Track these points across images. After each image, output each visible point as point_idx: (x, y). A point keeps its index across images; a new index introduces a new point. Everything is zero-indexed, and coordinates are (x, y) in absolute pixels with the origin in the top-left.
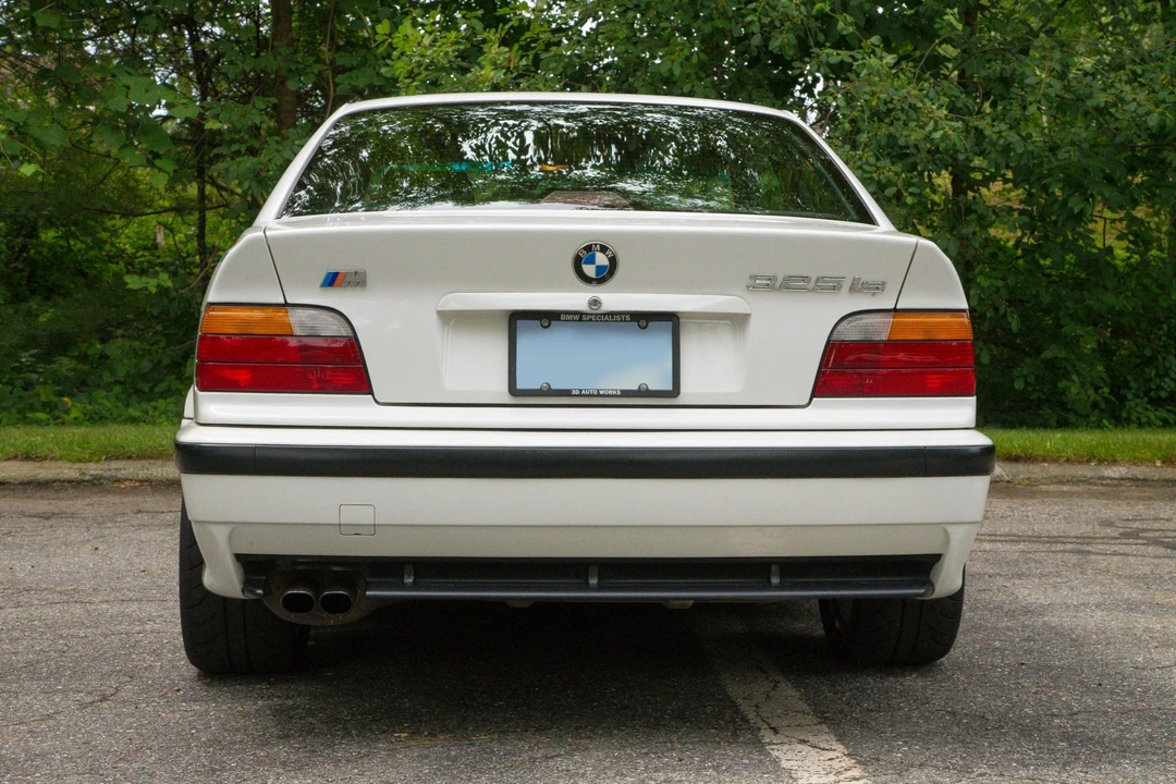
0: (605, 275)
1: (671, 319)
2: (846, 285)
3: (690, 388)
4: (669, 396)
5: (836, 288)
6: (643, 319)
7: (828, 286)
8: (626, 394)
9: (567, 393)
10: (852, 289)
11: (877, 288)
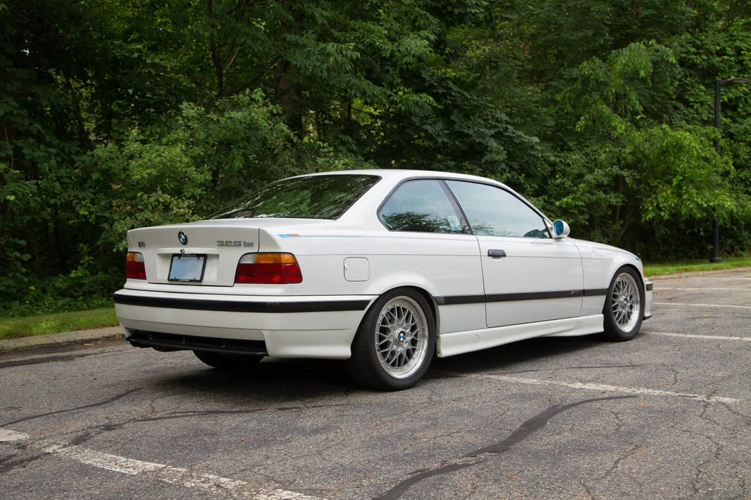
0: (185, 242)
1: (205, 256)
2: (242, 244)
3: (206, 280)
4: (198, 282)
5: (240, 245)
6: (198, 256)
7: (238, 244)
8: (190, 281)
9: (178, 280)
10: (245, 246)
11: (251, 245)
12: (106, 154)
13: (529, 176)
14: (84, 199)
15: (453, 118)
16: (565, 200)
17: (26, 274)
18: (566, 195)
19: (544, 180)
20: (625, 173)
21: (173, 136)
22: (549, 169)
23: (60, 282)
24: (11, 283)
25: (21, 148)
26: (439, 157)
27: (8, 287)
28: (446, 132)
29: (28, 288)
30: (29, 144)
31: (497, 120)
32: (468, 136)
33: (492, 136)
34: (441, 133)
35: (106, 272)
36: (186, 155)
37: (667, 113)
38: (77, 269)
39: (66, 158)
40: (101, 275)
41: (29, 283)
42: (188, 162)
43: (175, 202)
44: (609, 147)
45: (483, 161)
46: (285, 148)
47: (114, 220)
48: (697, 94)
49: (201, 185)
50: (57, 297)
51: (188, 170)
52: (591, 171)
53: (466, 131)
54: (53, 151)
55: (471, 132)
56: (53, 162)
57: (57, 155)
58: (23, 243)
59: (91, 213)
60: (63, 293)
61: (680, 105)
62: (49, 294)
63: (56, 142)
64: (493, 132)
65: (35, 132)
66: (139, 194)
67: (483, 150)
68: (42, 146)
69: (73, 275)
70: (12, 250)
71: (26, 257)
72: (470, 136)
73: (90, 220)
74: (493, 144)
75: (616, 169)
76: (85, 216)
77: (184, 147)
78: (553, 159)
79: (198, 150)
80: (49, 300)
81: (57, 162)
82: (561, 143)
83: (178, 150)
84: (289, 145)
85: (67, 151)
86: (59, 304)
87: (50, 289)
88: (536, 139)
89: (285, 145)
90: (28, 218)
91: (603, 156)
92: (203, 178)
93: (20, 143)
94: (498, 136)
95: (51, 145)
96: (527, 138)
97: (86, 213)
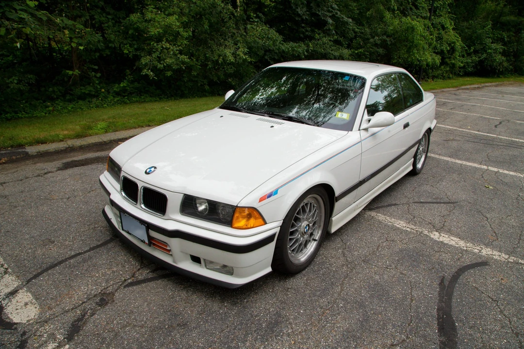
12: (135, 19)
13: (344, 37)
14: (126, 44)
15: (312, 5)
16: (360, 50)
17: (99, 84)
18: (361, 48)
19: (351, 40)
20: (388, 39)
21: (171, 10)
22: (354, 34)
23: (116, 88)
24: (91, 89)
25: (93, 16)
26: (303, 25)
27: (90, 91)
28: (308, 13)
29: (101, 91)
30: (98, 12)
31: (332, 8)
32: (318, 15)
33: (330, 17)
34: (305, 13)
35: (139, 83)
36: (178, 22)
37: (407, 11)
38: (124, 82)
39: (118, 20)
40: (136, 84)
41: (101, 88)
42: (179, 26)
43: (172, 48)
44: (382, 26)
45: (325, 29)
46: (230, 18)
47: (142, 57)
48: (421, 3)
49: (186, 39)
50: (115, 96)
51: (179, 30)
52: (373, 37)
53: (317, 12)
54: (110, 17)
55: (320, 14)
56: (110, 23)
57: (113, 19)
58: (96, 67)
59: (130, 52)
60: (118, 94)
61: (413, 8)
62: (111, 94)
63: (112, 11)
64: (331, 14)
65: (101, 6)
66: (152, 43)
67: (325, 23)
68: (104, 15)
69: (122, 85)
70: (91, 71)
71: (99, 75)
72: (320, 15)
73: (130, 56)
74: (330, 21)
75: (385, 37)
76: (127, 54)
77: (177, 17)
78: (357, 30)
79: (185, 19)
80: (111, 98)
81: (112, 23)
82: (359, 22)
83: (174, 18)
84: (232, 16)
85: (118, 16)
86: (115, 100)
87: (111, 91)
88: (350, 20)
89: (230, 17)
90: (98, 54)
91: (379, 30)
92: (188, 34)
93: (93, 13)
94: (332, 17)
95: (109, 14)
96: (346, 19)
97: (127, 52)
